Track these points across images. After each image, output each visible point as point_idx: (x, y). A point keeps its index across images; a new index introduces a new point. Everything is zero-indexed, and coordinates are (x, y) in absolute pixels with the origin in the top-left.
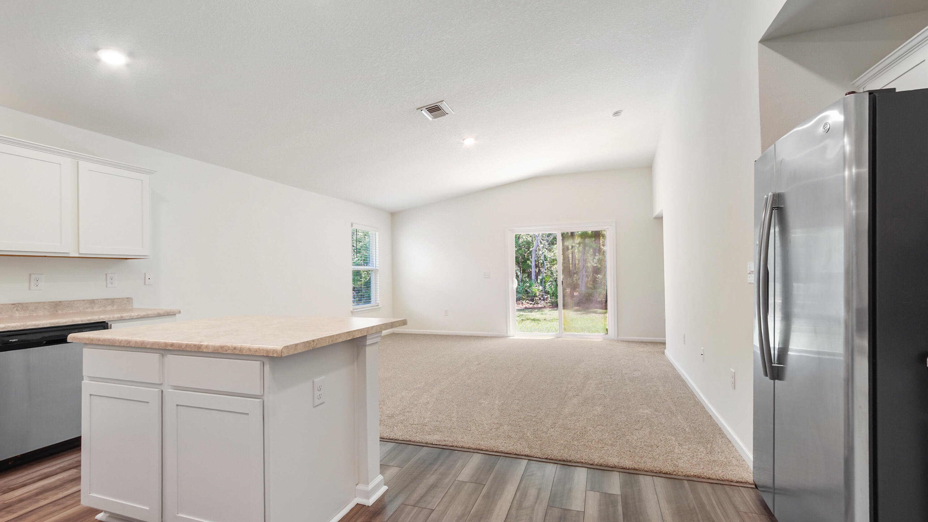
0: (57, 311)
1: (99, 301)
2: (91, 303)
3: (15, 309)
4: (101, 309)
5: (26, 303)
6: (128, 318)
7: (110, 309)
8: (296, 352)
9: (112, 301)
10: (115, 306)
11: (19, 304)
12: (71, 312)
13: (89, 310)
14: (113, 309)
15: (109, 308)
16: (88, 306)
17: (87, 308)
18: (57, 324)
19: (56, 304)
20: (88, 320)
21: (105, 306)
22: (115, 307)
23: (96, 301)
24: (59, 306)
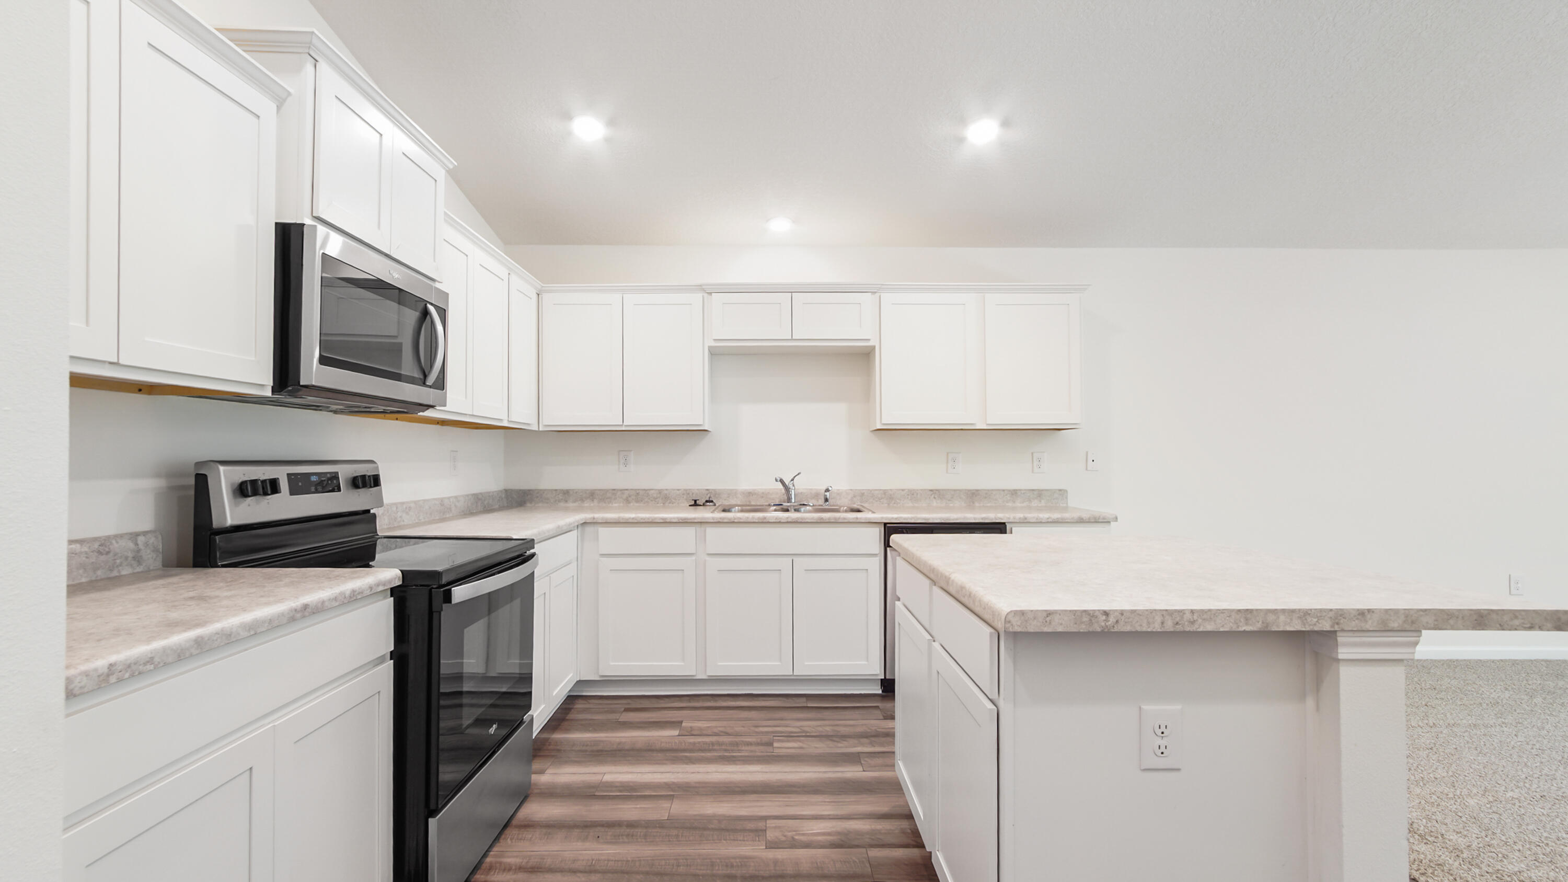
0: (973, 503)
1: (1022, 492)
2: (1012, 494)
3: (933, 496)
4: (1025, 504)
5: (943, 490)
6: (1034, 520)
7: (1036, 505)
8: (1046, 629)
9: (1039, 494)
10: (1043, 501)
11: (936, 490)
12: (989, 505)
13: (1010, 504)
14: (1040, 505)
15: (1035, 503)
16: (1009, 498)
17: (1007, 502)
18: (947, 520)
19: (973, 494)
20: (982, 519)
21: (1030, 501)
22: (1043, 503)
23: (1018, 492)
24: (976, 496)
